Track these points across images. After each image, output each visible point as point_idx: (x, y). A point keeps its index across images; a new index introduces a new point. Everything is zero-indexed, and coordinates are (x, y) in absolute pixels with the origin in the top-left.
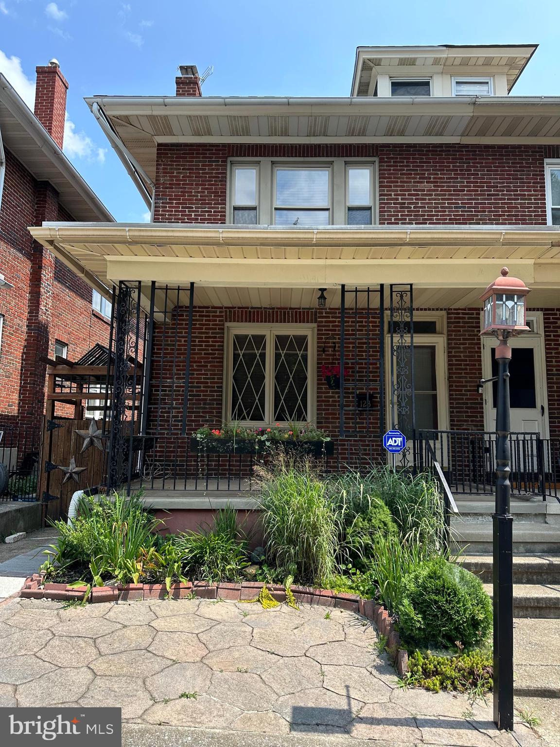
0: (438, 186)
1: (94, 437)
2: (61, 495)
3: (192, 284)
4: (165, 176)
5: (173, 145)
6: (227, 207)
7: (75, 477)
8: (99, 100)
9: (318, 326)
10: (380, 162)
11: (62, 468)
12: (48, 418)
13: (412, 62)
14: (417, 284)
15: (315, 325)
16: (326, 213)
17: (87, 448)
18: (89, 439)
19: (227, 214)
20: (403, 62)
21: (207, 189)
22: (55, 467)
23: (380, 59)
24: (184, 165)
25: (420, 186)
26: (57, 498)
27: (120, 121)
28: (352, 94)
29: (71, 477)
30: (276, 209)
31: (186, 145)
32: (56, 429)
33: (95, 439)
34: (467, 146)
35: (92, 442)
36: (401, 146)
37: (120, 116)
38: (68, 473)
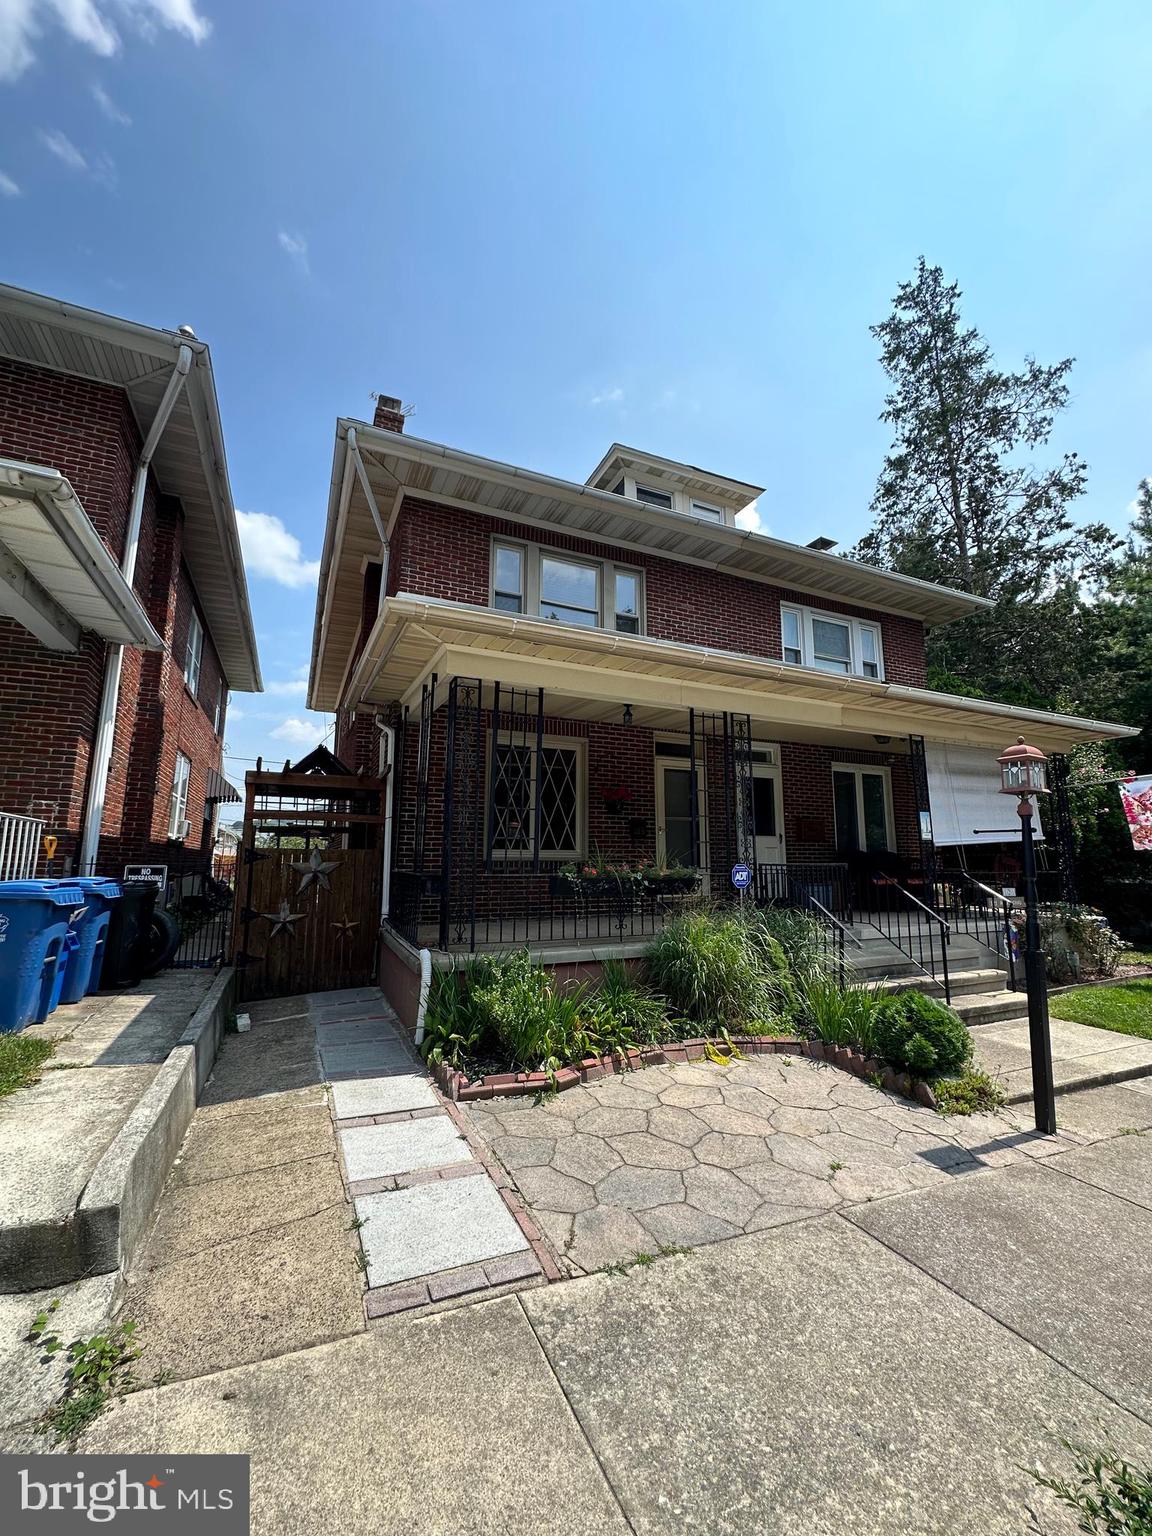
0: (699, 609)
1: (319, 871)
2: (267, 956)
3: (541, 690)
4: (414, 539)
5: (425, 502)
6: (490, 590)
7: (290, 928)
8: (359, 427)
9: (590, 741)
10: (647, 573)
11: (270, 916)
12: (247, 846)
13: (659, 474)
14: (754, 716)
15: (587, 740)
16: (593, 615)
17: (306, 887)
18: (311, 875)
19: (490, 598)
20: (652, 471)
21: (466, 564)
22: (257, 915)
23: (632, 462)
24: (439, 530)
25: (684, 606)
26: (261, 959)
27: (371, 458)
28: (588, 483)
29: (284, 929)
30: (542, 602)
31: (442, 506)
32: (258, 862)
33: (320, 875)
34: (722, 574)
35: (314, 880)
36: (666, 560)
37: (377, 452)
38: (278, 923)
